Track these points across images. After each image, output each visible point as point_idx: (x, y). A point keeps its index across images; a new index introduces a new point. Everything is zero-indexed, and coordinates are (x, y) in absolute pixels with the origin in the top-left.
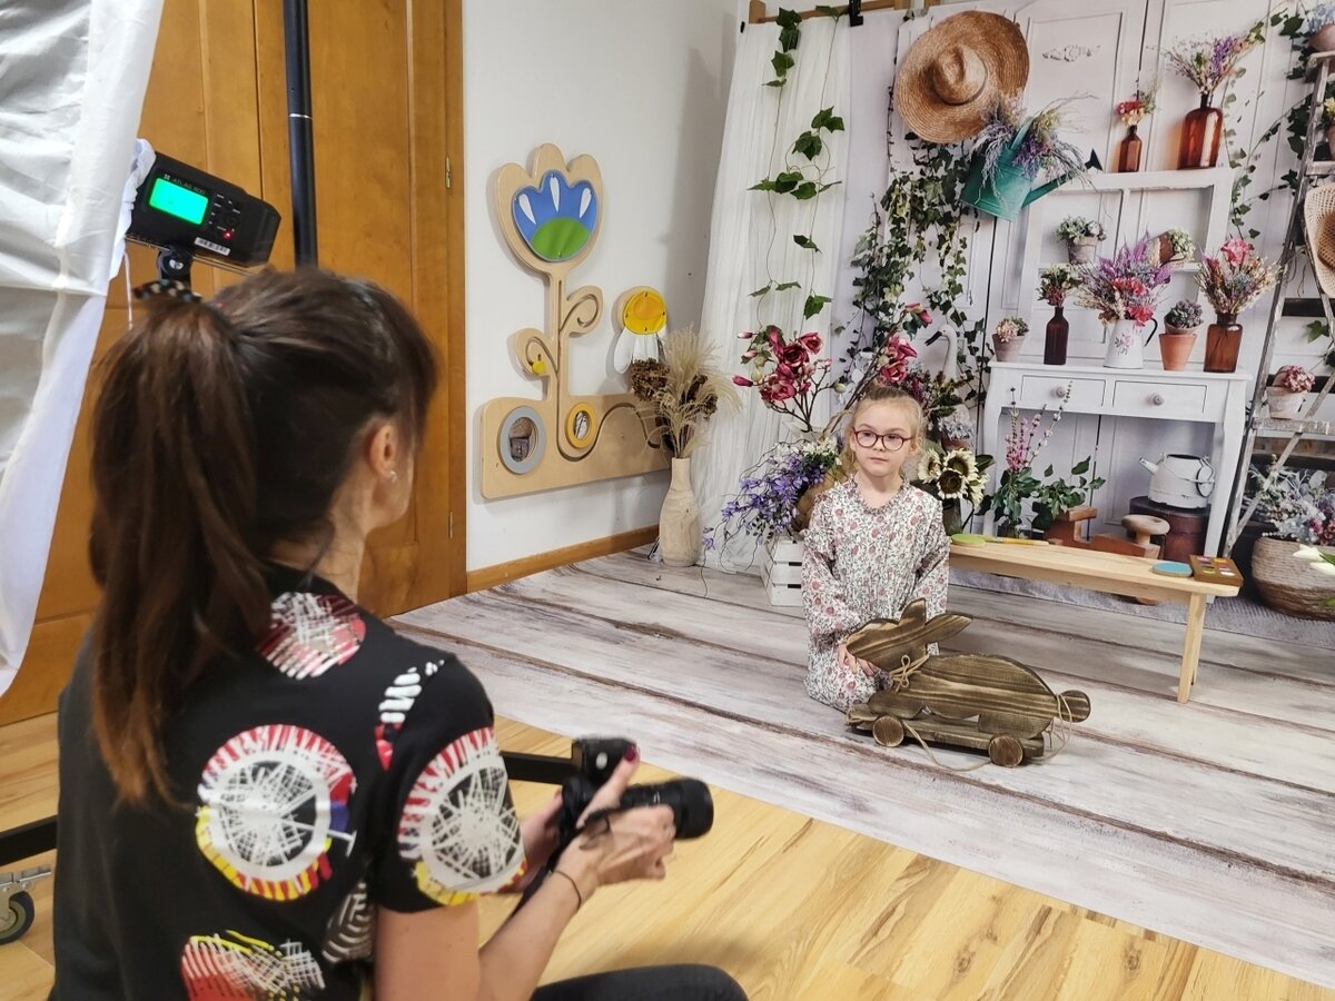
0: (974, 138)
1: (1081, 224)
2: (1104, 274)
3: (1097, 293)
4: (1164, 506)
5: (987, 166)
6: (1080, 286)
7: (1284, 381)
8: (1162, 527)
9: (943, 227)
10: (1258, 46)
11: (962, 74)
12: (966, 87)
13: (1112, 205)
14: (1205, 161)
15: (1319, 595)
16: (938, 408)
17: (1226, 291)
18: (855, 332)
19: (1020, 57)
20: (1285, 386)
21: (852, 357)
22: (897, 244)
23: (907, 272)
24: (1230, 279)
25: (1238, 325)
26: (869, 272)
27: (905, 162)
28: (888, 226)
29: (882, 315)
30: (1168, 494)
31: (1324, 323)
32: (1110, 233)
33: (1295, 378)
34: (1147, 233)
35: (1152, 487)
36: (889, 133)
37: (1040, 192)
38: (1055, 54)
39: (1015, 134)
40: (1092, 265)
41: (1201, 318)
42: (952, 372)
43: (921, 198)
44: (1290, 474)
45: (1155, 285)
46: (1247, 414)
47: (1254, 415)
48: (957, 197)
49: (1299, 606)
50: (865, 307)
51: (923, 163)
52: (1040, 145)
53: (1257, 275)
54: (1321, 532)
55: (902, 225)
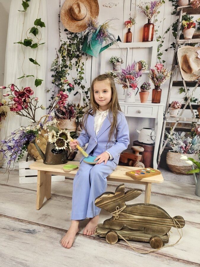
0: (84, 31)
1: (116, 58)
2: (123, 74)
3: (122, 80)
4: (142, 143)
5: (89, 40)
6: (117, 77)
7: (173, 105)
8: (142, 150)
9: (77, 59)
10: (163, 4)
11: (80, 11)
12: (81, 15)
13: (125, 52)
14: (150, 40)
15: (184, 168)
16: (78, 115)
17: (157, 79)
18: (53, 92)
19: (96, 6)
20: (173, 107)
21: (53, 99)
22: (64, 64)
23: (67, 73)
24: (158, 75)
25: (161, 89)
26: (56, 73)
27: (65, 38)
28: (61, 59)
29: (60, 86)
30: (143, 140)
31: (184, 88)
32: (124, 61)
33: (176, 105)
34: (135, 61)
35: (139, 138)
36: (59, 29)
37: (104, 48)
38: (106, 5)
39: (96, 30)
40: (120, 71)
41: (151, 87)
42: (82, 104)
43: (70, 50)
44: (175, 133)
45: (137, 77)
46: (164, 115)
47: (166, 116)
48: (81, 50)
49: (179, 171)
50: (55, 84)
51: (70, 39)
52: (104, 34)
53: (165, 74)
54: (184, 150)
55: (65, 58)
